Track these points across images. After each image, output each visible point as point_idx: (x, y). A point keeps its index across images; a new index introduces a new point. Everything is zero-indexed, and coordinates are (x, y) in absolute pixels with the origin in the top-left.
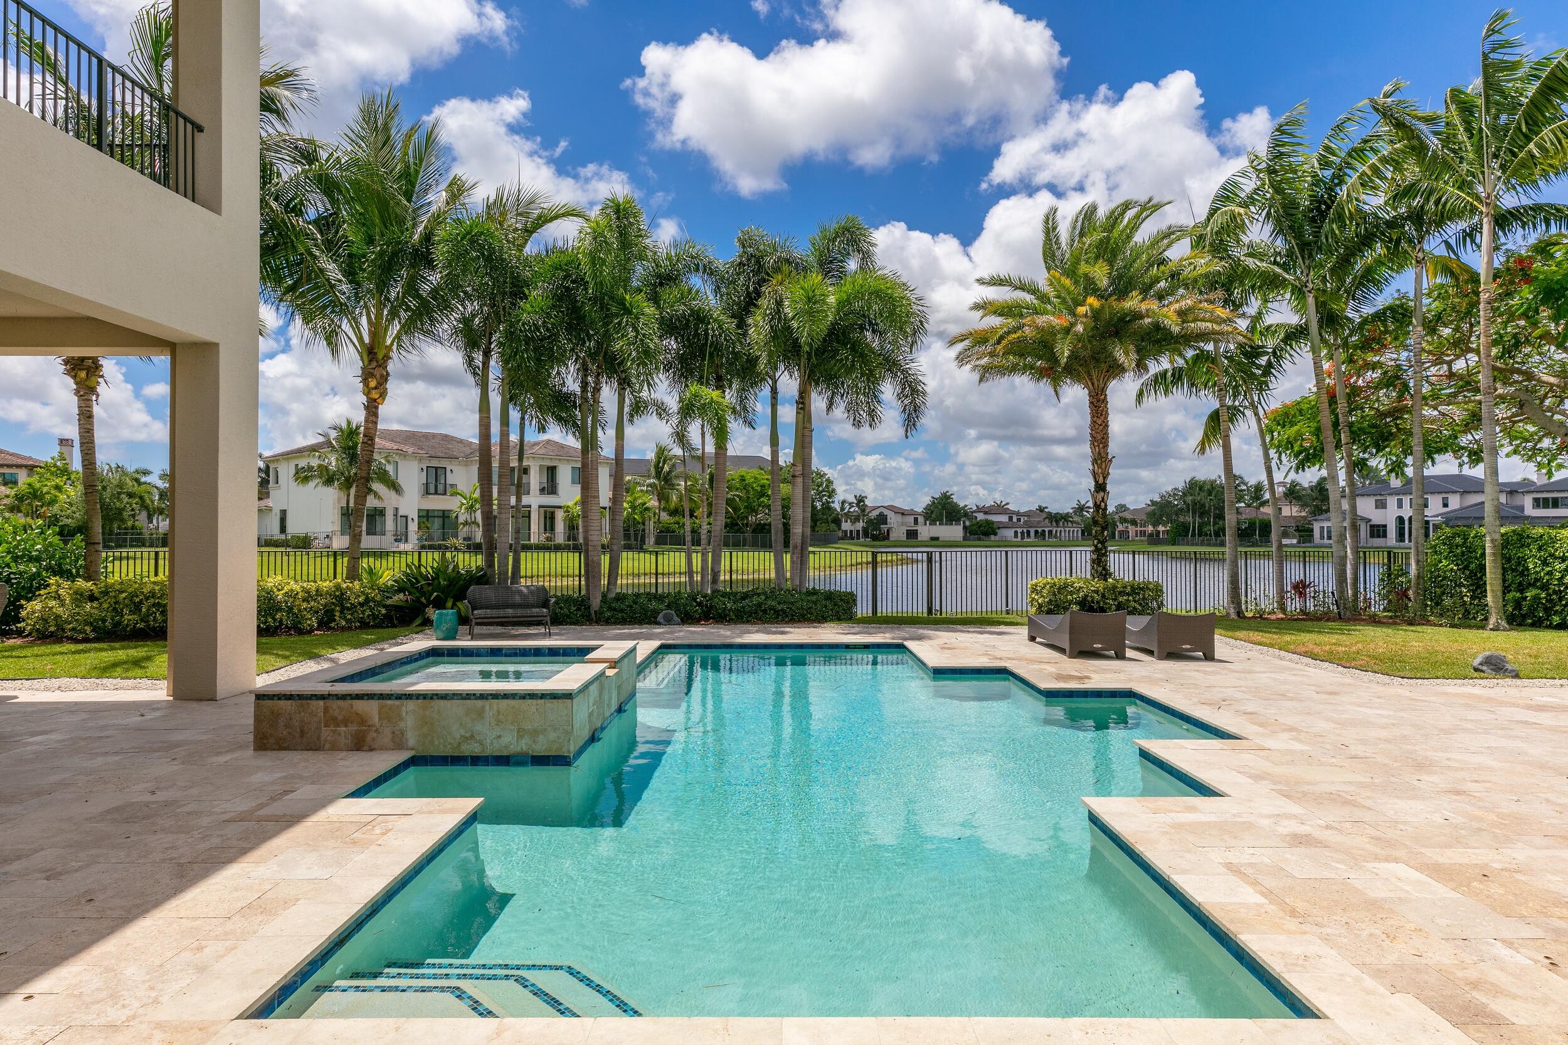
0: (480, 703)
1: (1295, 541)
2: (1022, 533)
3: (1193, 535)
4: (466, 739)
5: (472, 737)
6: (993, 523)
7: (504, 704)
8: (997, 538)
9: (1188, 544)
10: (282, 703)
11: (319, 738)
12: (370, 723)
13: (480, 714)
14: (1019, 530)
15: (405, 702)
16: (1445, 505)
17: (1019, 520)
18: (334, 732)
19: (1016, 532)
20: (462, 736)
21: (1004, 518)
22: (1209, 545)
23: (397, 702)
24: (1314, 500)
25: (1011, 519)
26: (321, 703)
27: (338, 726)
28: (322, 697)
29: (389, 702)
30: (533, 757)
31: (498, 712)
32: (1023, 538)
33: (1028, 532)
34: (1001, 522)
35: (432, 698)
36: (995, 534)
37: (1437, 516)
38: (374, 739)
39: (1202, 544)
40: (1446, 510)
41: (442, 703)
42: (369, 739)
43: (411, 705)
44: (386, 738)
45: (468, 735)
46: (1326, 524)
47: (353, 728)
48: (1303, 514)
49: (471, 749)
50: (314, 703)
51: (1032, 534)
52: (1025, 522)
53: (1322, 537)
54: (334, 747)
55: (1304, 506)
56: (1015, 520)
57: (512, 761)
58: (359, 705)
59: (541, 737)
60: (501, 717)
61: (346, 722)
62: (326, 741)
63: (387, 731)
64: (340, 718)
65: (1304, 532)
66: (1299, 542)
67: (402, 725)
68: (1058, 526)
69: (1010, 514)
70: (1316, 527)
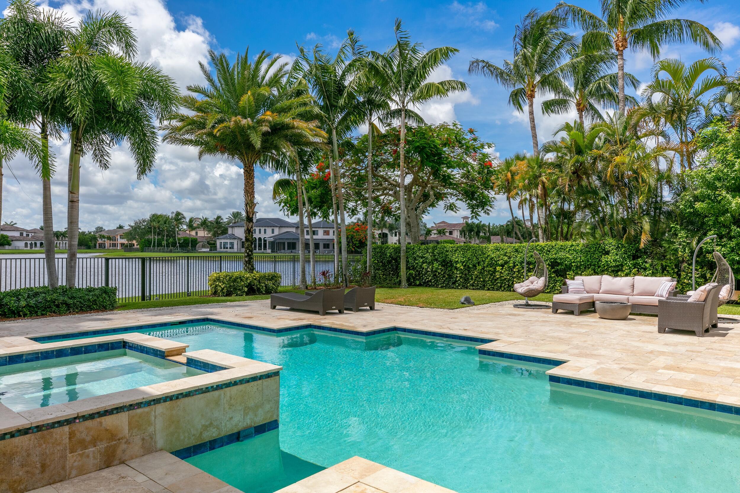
0: (217, 393)
1: (208, 250)
2: (31, 244)
3: (154, 246)
4: (206, 428)
5: (211, 424)
6: (8, 237)
7: (234, 390)
8: (10, 247)
9: (151, 251)
10: (17, 440)
11: (64, 468)
12: (120, 436)
13: (217, 403)
14: (29, 242)
15: (153, 407)
16: (273, 232)
17: (28, 235)
18: (81, 455)
19: (26, 244)
20: (203, 426)
21: (17, 234)
22: (164, 252)
23: (147, 409)
24: (215, 228)
25: (22, 234)
26: (66, 429)
27: (86, 448)
28: (69, 422)
29: (139, 411)
30: (255, 428)
31: (231, 398)
32: (31, 248)
33: (36, 244)
34: (14, 237)
35: (177, 398)
36: (9, 244)
37: (271, 237)
38: (124, 451)
39: (160, 251)
40: (273, 235)
41: (186, 400)
42: (119, 452)
43: (160, 408)
44: (136, 447)
45: (207, 423)
46: (223, 241)
47: (102, 446)
48: (209, 235)
49: (212, 434)
50: (58, 431)
51: (38, 245)
52: (32, 237)
53: (221, 248)
54: (82, 471)
55: (209, 231)
56: (25, 235)
57: (242, 435)
58: (108, 421)
59: (260, 410)
60: (233, 401)
61: (94, 442)
62: (72, 468)
63: (137, 440)
64: (88, 439)
65: (213, 246)
66: (211, 250)
67: (151, 429)
68: (58, 240)
69: (21, 231)
70: (218, 242)
